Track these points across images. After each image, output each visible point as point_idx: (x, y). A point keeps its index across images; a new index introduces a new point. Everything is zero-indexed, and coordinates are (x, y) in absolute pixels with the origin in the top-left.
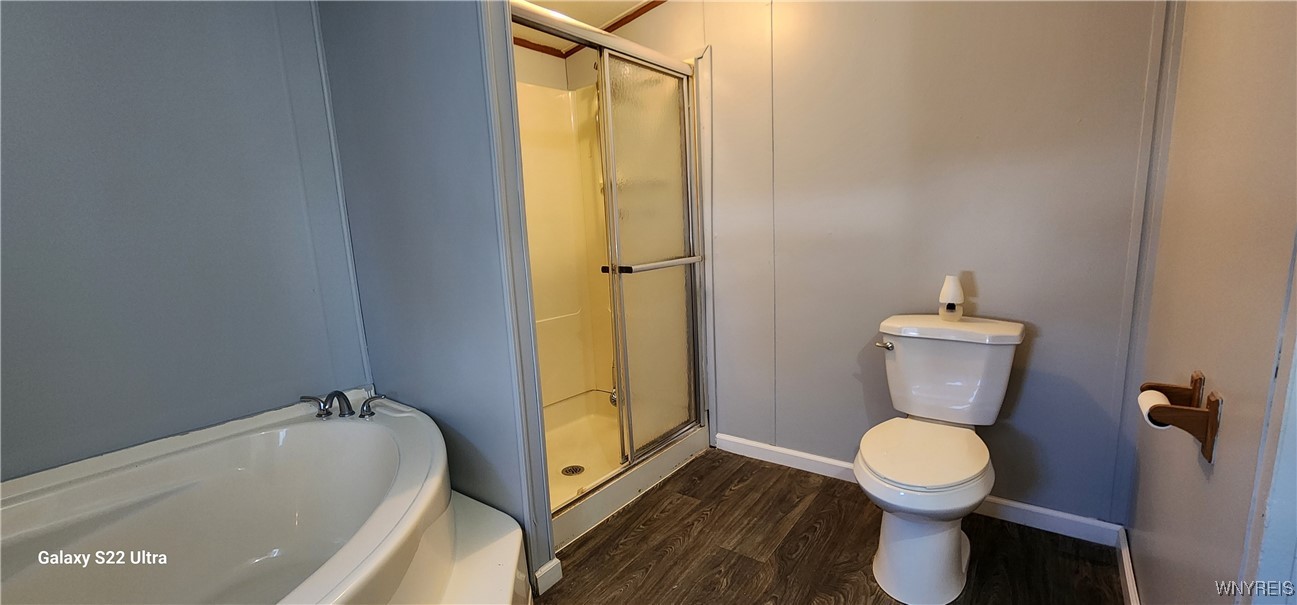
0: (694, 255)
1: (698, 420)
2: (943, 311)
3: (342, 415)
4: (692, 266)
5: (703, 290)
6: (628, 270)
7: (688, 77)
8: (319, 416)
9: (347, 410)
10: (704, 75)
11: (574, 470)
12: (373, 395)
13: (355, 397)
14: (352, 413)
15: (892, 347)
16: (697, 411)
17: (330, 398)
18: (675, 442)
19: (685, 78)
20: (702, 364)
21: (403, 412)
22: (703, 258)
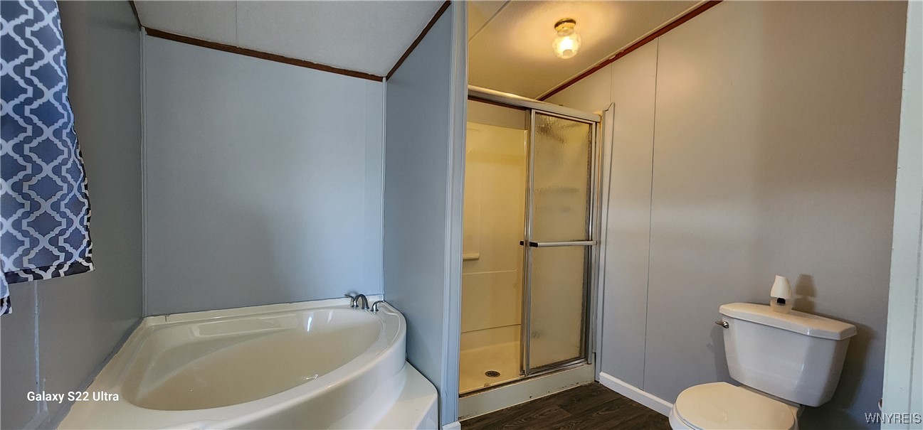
0: (592, 240)
1: (586, 358)
2: (774, 304)
3: (363, 308)
4: (588, 248)
5: (597, 265)
6: (535, 245)
7: (596, 123)
8: (353, 306)
9: (365, 305)
10: (609, 121)
11: (493, 374)
12: (383, 300)
13: (371, 300)
14: (368, 308)
15: (728, 326)
16: (585, 351)
17: (358, 297)
18: (564, 370)
19: (594, 124)
20: (592, 318)
21: (393, 312)
22: (599, 243)
